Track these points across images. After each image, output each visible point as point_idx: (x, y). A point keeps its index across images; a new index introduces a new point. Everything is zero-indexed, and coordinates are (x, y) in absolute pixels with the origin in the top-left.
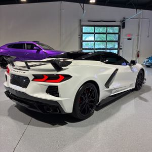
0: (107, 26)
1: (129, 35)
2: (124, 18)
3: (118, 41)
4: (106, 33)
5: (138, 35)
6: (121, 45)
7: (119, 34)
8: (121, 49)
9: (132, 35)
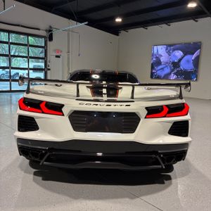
0: (28, 35)
1: (58, 51)
2: (51, 27)
3: (45, 59)
4: (28, 45)
5: (68, 52)
6: (48, 63)
7: (45, 48)
8: (49, 70)
9: (61, 52)
